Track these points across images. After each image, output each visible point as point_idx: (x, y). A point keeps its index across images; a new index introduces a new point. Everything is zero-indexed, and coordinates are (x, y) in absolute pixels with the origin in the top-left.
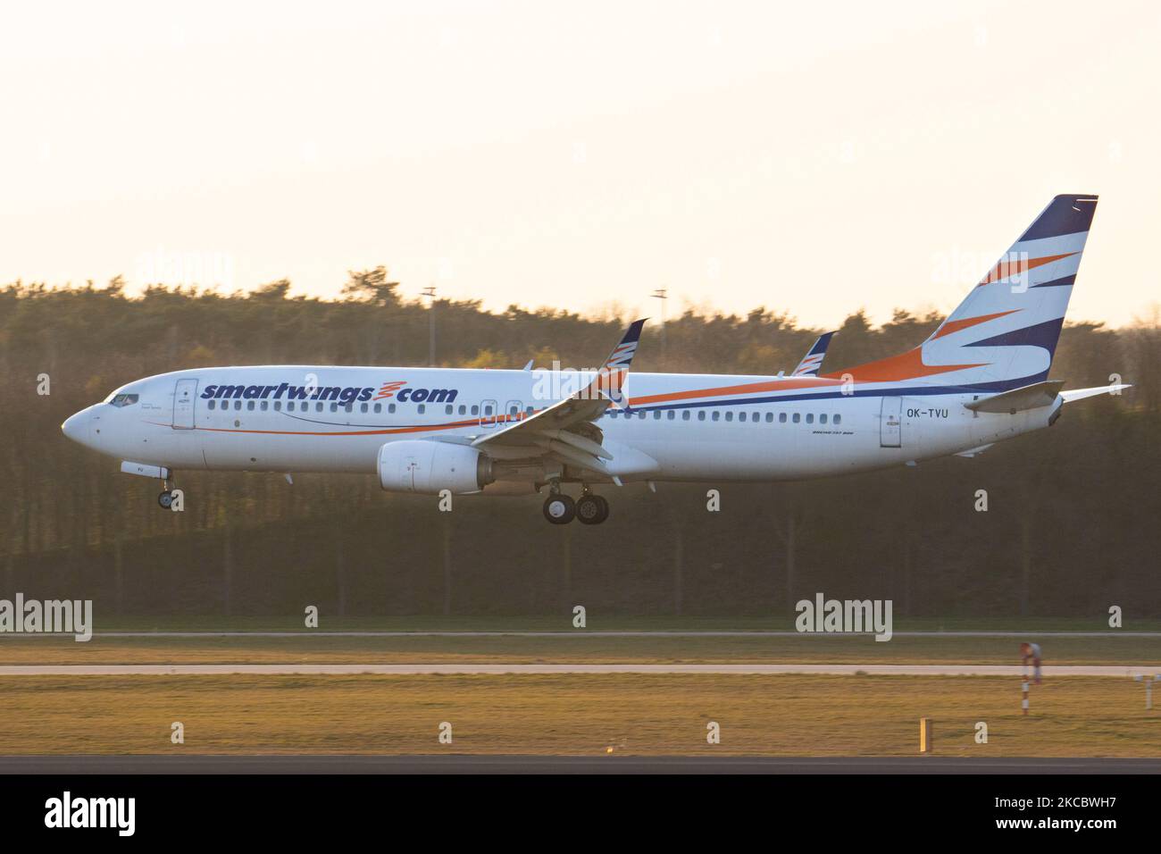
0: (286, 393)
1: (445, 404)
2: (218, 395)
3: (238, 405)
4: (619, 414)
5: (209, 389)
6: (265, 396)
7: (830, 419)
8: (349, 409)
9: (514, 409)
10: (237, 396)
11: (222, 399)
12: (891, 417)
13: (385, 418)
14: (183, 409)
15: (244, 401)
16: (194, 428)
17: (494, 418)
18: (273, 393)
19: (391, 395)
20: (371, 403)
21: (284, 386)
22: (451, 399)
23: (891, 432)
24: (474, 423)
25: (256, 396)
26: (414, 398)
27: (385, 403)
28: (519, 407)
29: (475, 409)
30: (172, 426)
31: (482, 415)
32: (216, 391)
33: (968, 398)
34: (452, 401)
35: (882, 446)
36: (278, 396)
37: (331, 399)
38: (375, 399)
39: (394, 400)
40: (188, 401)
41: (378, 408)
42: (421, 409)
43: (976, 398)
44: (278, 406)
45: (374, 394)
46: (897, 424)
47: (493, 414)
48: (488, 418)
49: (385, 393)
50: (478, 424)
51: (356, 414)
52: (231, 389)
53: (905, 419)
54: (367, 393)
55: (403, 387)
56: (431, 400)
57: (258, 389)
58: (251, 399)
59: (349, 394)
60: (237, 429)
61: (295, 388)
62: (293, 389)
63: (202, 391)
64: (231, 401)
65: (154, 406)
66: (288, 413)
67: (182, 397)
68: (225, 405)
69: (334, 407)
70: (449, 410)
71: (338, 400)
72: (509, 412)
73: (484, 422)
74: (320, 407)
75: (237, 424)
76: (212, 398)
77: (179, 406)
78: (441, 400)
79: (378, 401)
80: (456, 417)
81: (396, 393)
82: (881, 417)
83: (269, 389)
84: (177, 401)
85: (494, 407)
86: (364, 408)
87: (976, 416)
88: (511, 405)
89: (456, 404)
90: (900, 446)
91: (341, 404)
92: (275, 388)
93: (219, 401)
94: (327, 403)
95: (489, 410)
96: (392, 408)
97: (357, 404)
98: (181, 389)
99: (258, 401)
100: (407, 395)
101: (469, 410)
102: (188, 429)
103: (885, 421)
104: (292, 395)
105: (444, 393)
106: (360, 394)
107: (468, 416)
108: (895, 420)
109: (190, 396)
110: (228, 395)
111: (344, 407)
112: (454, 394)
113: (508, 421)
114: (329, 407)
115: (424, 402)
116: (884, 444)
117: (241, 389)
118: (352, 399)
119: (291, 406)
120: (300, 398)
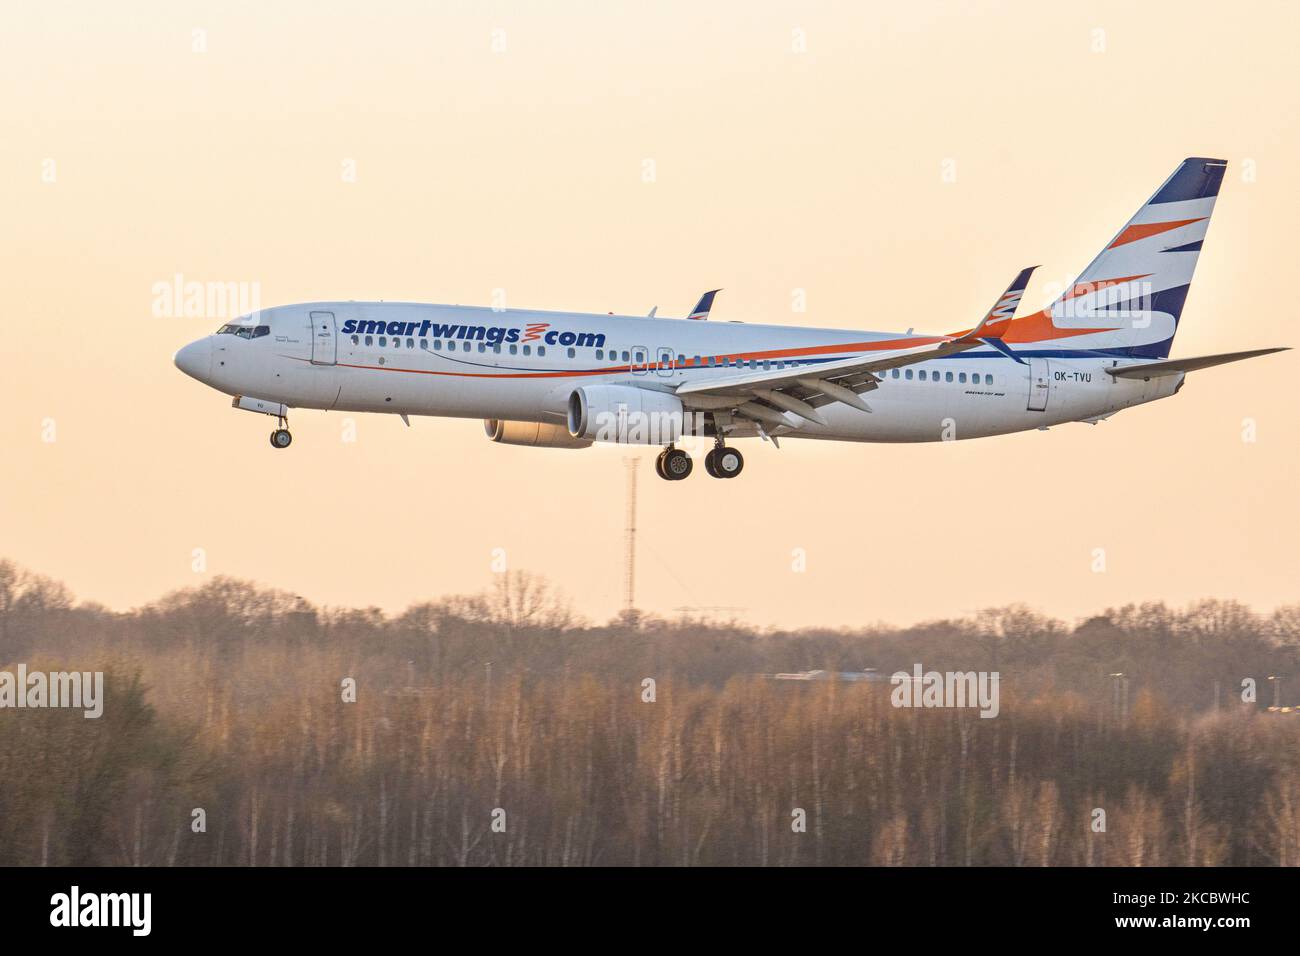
0: (430, 331)
1: (594, 349)
2: (361, 330)
3: (383, 342)
4: (772, 366)
5: (348, 323)
6: (410, 332)
7: (983, 379)
8: (498, 350)
9: (665, 357)
10: (380, 331)
11: (365, 334)
12: (1040, 380)
13: (534, 361)
14: (324, 344)
15: (389, 338)
16: (336, 363)
17: (645, 365)
18: (417, 330)
19: (539, 337)
20: (519, 345)
21: (426, 324)
22: (600, 344)
23: (1039, 394)
24: (625, 370)
25: (400, 332)
26: (563, 341)
27: (534, 345)
28: (670, 355)
29: (626, 355)
30: (311, 361)
31: (633, 361)
32: (357, 325)
33: (1108, 362)
34: (601, 346)
35: (1028, 409)
36: (423, 333)
37: (478, 338)
38: (523, 341)
39: (542, 342)
40: (328, 335)
41: (527, 350)
42: (571, 353)
43: (1115, 363)
44: (424, 343)
45: (522, 335)
46: (1045, 386)
47: (645, 361)
48: (640, 365)
49: (532, 333)
50: (629, 370)
51: (504, 356)
52: (372, 324)
53: (1054, 382)
54: (514, 335)
55: (548, 330)
56: (580, 343)
57: (402, 325)
58: (396, 336)
59: (496, 334)
60: (380, 366)
61: (438, 325)
62: (436, 327)
63: (342, 326)
64: (376, 337)
65: (290, 338)
66: (437, 352)
67: (322, 331)
68: (369, 341)
69: (481, 348)
70: (600, 355)
71: (485, 340)
72: (660, 360)
73: (636, 369)
74: (467, 347)
75: (382, 361)
76: (355, 333)
77: (318, 340)
78: (590, 344)
79: (526, 343)
80: (606, 363)
81: (543, 335)
82: (1030, 378)
83: (412, 326)
84: (316, 336)
85: (645, 353)
86: (513, 350)
87: (1115, 382)
88: (662, 352)
89: (606, 349)
90: (1043, 410)
91: (489, 344)
92: (418, 325)
93: (362, 337)
94: (474, 343)
95: (640, 356)
96: (541, 351)
97: (505, 345)
98: (319, 322)
99: (403, 338)
100: (554, 338)
101: (619, 356)
102: (329, 365)
103: (1035, 383)
104: (437, 333)
105: (591, 337)
106: (506, 335)
107: (619, 362)
108: (1044, 383)
109: (331, 329)
110: (370, 331)
111: (492, 348)
112: (602, 338)
113: (660, 369)
114: (477, 346)
115: (573, 346)
116: (1031, 406)
117: (382, 324)
118: (499, 340)
119: (438, 345)
120: (446, 336)
